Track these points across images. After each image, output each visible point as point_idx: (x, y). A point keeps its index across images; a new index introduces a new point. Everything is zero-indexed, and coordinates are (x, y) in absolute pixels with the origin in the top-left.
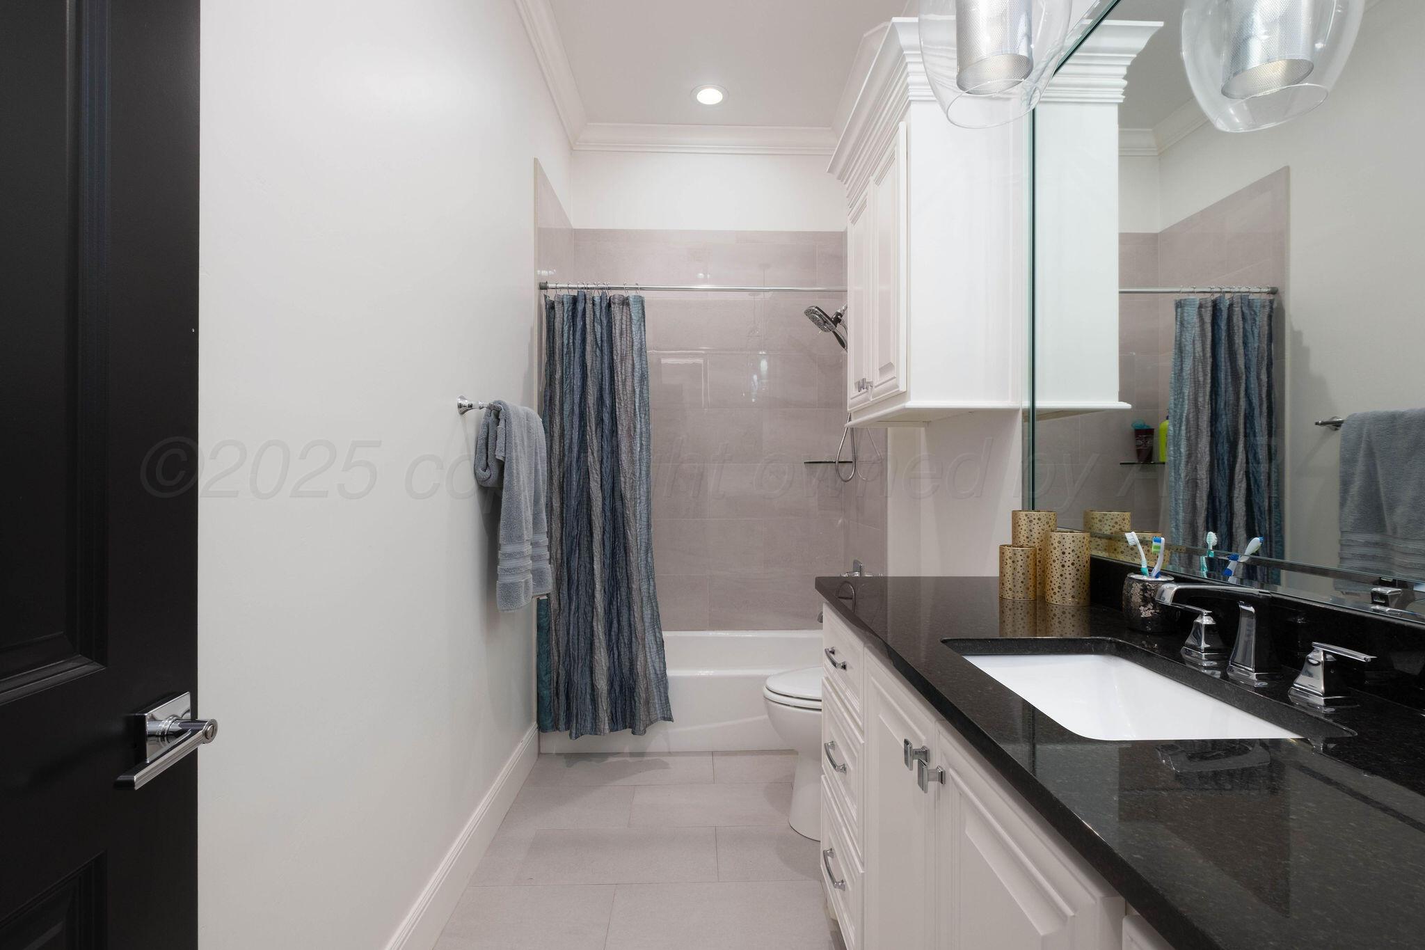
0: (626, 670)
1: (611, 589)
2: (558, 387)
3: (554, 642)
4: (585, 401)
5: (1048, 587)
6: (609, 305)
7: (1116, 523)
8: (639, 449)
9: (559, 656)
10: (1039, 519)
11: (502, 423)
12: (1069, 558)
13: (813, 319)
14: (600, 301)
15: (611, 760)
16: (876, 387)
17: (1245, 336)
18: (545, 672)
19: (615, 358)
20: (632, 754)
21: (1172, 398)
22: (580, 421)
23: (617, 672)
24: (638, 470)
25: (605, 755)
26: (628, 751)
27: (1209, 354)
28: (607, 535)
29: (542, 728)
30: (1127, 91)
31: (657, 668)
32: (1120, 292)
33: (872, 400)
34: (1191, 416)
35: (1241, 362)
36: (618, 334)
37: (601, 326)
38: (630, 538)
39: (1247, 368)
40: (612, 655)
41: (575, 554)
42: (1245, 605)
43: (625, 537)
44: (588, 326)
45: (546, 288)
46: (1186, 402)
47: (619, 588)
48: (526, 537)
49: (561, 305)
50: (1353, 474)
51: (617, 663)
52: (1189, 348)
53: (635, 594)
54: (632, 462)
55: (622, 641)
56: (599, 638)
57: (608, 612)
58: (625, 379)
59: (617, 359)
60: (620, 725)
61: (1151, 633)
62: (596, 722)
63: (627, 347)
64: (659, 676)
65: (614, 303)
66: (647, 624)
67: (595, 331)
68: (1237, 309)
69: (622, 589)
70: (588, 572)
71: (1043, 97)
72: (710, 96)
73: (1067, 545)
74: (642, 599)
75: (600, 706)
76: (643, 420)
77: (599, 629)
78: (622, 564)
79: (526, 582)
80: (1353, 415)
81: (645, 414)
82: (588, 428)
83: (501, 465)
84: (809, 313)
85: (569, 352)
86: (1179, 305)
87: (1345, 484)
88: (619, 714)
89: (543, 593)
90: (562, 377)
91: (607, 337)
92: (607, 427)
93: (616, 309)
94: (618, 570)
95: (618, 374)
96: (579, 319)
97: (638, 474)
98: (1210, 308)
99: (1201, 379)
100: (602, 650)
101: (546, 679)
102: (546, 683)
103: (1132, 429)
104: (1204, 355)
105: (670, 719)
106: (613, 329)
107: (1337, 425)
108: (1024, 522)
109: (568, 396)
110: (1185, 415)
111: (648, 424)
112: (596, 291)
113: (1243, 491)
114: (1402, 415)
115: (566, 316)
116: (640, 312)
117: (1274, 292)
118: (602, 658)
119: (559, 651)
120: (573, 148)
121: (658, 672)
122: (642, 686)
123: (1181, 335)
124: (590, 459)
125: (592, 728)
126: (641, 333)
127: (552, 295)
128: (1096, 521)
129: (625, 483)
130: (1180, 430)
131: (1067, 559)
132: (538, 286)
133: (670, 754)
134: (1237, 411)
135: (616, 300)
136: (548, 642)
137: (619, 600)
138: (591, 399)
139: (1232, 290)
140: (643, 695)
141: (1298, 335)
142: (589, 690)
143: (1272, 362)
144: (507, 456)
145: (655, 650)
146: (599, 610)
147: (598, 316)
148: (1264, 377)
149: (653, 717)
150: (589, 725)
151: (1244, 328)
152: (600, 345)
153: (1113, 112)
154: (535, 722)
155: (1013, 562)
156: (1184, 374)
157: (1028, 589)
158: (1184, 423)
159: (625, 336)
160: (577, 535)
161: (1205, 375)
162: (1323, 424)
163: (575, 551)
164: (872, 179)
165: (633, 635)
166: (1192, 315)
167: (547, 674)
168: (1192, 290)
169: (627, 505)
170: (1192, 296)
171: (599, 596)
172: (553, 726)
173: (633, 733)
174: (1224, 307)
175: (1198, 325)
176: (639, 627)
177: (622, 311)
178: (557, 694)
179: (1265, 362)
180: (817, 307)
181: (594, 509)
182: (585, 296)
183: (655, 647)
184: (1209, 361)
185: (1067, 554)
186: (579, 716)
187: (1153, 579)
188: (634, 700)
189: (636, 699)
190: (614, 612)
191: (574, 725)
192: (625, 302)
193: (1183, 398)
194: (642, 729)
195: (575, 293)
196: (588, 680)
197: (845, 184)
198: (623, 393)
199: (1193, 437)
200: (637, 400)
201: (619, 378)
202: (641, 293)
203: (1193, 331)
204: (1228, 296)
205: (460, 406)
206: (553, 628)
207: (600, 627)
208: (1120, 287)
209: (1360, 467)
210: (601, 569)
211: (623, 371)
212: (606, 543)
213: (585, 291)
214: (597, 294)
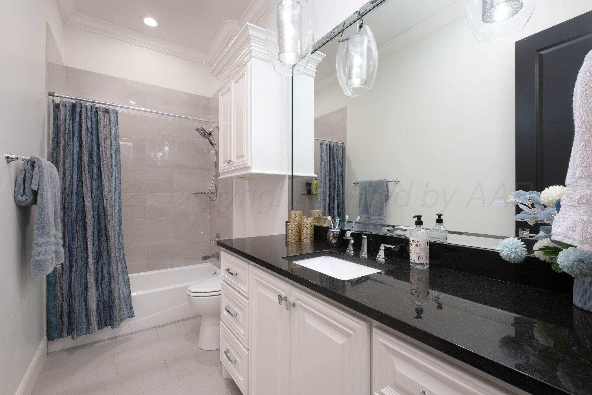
0: (106, 298)
1: (97, 257)
2: (62, 150)
3: (59, 290)
4: (81, 159)
5: (303, 236)
6: (96, 111)
7: (318, 214)
8: (114, 186)
9: (62, 297)
10: (298, 213)
11: (36, 169)
12: (309, 226)
13: (200, 133)
14: (90, 108)
15: (97, 345)
16: (235, 164)
17: (337, 156)
18: (53, 308)
19: (100, 138)
20: (110, 339)
21: (319, 173)
22: (78, 170)
23: (101, 299)
24: (114, 196)
25: (94, 343)
26: (107, 338)
27: (328, 161)
28: (96, 229)
29: (50, 338)
30: (316, 74)
31: (125, 293)
32: (314, 139)
33: (233, 169)
34: (324, 179)
35: (336, 163)
36: (102, 127)
37: (92, 121)
38: (110, 230)
39: (337, 166)
40: (98, 291)
41: (75, 241)
42: (364, 236)
43: (106, 229)
44: (83, 121)
45: (53, 96)
46: (323, 175)
47: (102, 256)
48: (52, 234)
49: (64, 107)
50: (362, 198)
51: (101, 294)
52: (323, 158)
53: (113, 258)
54: (110, 191)
55: (104, 282)
56: (91, 284)
57: (96, 269)
58: (106, 150)
59: (101, 139)
60: (103, 326)
61: (335, 248)
62: (89, 328)
63: (107, 134)
64: (126, 297)
65: (100, 111)
66: (119, 272)
67: (86, 123)
68: (335, 147)
69: (104, 257)
70: (82, 250)
71: (304, 72)
72: (150, 22)
73: (308, 222)
74: (117, 260)
75: (92, 318)
76: (116, 171)
77: (91, 279)
78: (105, 244)
79: (52, 258)
80: (362, 181)
81: (118, 169)
82: (83, 174)
83: (35, 193)
84: (198, 130)
85: (69, 133)
86: (321, 144)
87: (360, 201)
88: (103, 320)
89: (59, 263)
90: (65, 146)
91: (96, 128)
92: (95, 174)
93: (101, 114)
94: (101, 247)
95: (102, 147)
96: (77, 116)
97: (113, 198)
98: (329, 146)
99: (326, 168)
100: (93, 289)
101: (53, 311)
102: (53, 314)
103: (306, 183)
104: (327, 161)
105: (133, 316)
106: (99, 124)
107: (358, 184)
108: (293, 215)
109: (68, 156)
110: (322, 179)
111: (120, 173)
112: (88, 103)
113: (337, 203)
114: (372, 181)
115: (68, 113)
116: (116, 117)
117: (343, 143)
118: (93, 294)
119: (62, 295)
120: (65, 22)
121: (126, 295)
122: (117, 303)
123: (321, 154)
124: (85, 189)
125: (86, 331)
126: (116, 128)
127: (57, 100)
128: (313, 213)
129: (107, 203)
130: (321, 184)
131: (308, 226)
132: (47, 94)
133: (132, 333)
134: (335, 178)
135: (101, 110)
136: (55, 291)
137: (102, 262)
138: (85, 159)
139: (334, 141)
140: (118, 307)
141: (348, 157)
142: (84, 312)
143: (343, 164)
144: (40, 188)
145: (124, 284)
146: (91, 269)
147: (89, 116)
148: (341, 169)
149: (123, 317)
150: (84, 330)
151: (337, 153)
152: (90, 131)
153: (312, 80)
154: (46, 337)
155: (292, 228)
156: (322, 166)
157: (296, 237)
158: (322, 181)
159: (106, 128)
160: (76, 231)
161: (327, 167)
162: (355, 183)
163: (75, 239)
164: (233, 81)
165: (112, 279)
166: (324, 147)
167: (54, 308)
168: (324, 140)
169: (108, 214)
170: (324, 142)
171: (91, 261)
172: (58, 336)
173: (112, 328)
174: (332, 146)
175: (325, 151)
176: (116, 274)
177: (105, 116)
178: (61, 318)
179: (341, 164)
180: (202, 128)
181: (88, 216)
182: (81, 104)
183: (123, 283)
184: (329, 162)
185: (308, 225)
186: (78, 327)
187: (335, 231)
188: (112, 311)
189: (114, 310)
190: (99, 269)
191: (76, 332)
192: (107, 111)
193: (322, 174)
194: (117, 324)
195: (74, 101)
196: (83, 307)
197: (218, 79)
198: (105, 157)
199: (324, 186)
200: (113, 161)
201: (102, 150)
202: (116, 108)
203: (324, 153)
204: (333, 143)
205: (8, 158)
206: (58, 283)
207: (91, 278)
208: (314, 137)
209: (363, 196)
210: (92, 248)
211: (105, 146)
212: (95, 234)
213: (81, 101)
214: (88, 105)
